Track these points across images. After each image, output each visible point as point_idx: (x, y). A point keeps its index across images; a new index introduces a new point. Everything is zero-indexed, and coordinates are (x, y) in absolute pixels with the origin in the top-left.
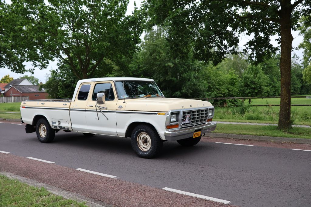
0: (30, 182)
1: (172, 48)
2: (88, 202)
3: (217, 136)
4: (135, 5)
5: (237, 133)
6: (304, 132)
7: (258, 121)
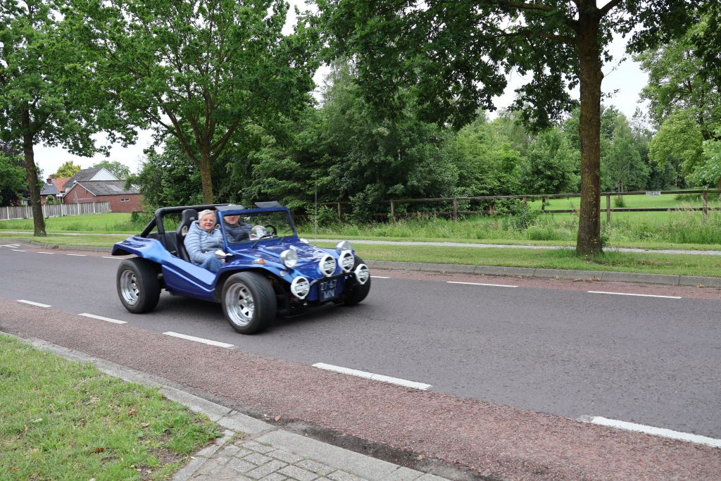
0: (72, 355)
1: (368, 99)
2: (166, 386)
3: (455, 271)
4: (298, 13)
5: (495, 263)
6: (624, 259)
7: (550, 242)
